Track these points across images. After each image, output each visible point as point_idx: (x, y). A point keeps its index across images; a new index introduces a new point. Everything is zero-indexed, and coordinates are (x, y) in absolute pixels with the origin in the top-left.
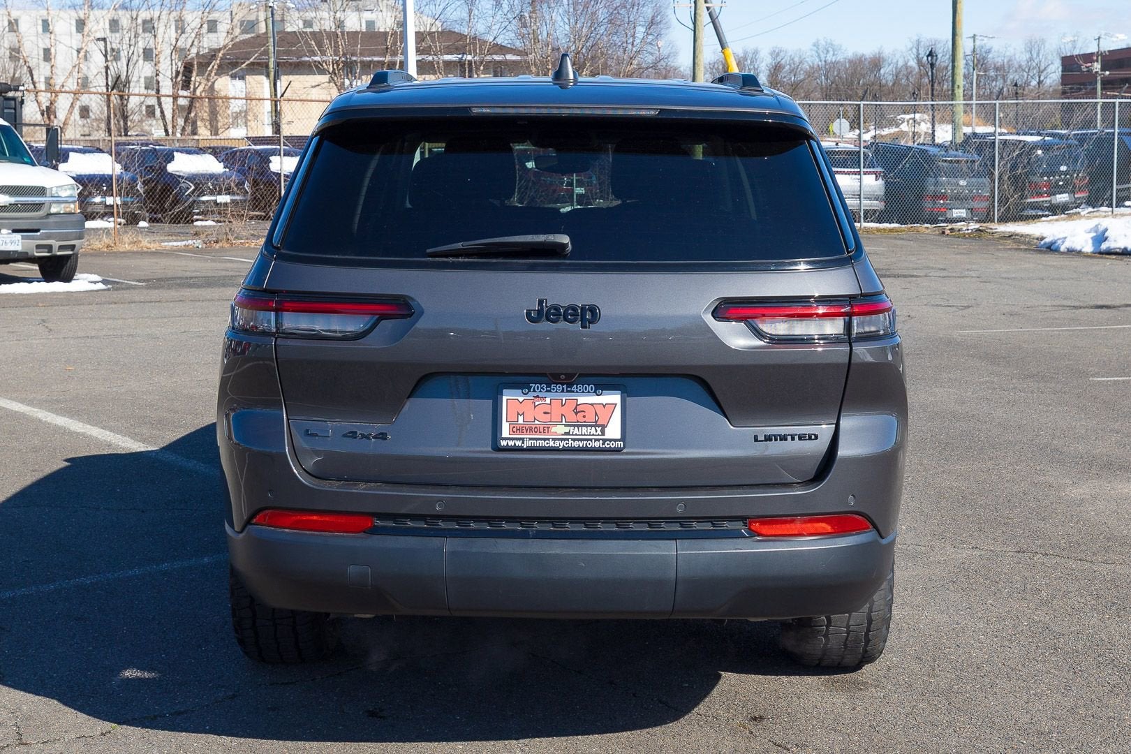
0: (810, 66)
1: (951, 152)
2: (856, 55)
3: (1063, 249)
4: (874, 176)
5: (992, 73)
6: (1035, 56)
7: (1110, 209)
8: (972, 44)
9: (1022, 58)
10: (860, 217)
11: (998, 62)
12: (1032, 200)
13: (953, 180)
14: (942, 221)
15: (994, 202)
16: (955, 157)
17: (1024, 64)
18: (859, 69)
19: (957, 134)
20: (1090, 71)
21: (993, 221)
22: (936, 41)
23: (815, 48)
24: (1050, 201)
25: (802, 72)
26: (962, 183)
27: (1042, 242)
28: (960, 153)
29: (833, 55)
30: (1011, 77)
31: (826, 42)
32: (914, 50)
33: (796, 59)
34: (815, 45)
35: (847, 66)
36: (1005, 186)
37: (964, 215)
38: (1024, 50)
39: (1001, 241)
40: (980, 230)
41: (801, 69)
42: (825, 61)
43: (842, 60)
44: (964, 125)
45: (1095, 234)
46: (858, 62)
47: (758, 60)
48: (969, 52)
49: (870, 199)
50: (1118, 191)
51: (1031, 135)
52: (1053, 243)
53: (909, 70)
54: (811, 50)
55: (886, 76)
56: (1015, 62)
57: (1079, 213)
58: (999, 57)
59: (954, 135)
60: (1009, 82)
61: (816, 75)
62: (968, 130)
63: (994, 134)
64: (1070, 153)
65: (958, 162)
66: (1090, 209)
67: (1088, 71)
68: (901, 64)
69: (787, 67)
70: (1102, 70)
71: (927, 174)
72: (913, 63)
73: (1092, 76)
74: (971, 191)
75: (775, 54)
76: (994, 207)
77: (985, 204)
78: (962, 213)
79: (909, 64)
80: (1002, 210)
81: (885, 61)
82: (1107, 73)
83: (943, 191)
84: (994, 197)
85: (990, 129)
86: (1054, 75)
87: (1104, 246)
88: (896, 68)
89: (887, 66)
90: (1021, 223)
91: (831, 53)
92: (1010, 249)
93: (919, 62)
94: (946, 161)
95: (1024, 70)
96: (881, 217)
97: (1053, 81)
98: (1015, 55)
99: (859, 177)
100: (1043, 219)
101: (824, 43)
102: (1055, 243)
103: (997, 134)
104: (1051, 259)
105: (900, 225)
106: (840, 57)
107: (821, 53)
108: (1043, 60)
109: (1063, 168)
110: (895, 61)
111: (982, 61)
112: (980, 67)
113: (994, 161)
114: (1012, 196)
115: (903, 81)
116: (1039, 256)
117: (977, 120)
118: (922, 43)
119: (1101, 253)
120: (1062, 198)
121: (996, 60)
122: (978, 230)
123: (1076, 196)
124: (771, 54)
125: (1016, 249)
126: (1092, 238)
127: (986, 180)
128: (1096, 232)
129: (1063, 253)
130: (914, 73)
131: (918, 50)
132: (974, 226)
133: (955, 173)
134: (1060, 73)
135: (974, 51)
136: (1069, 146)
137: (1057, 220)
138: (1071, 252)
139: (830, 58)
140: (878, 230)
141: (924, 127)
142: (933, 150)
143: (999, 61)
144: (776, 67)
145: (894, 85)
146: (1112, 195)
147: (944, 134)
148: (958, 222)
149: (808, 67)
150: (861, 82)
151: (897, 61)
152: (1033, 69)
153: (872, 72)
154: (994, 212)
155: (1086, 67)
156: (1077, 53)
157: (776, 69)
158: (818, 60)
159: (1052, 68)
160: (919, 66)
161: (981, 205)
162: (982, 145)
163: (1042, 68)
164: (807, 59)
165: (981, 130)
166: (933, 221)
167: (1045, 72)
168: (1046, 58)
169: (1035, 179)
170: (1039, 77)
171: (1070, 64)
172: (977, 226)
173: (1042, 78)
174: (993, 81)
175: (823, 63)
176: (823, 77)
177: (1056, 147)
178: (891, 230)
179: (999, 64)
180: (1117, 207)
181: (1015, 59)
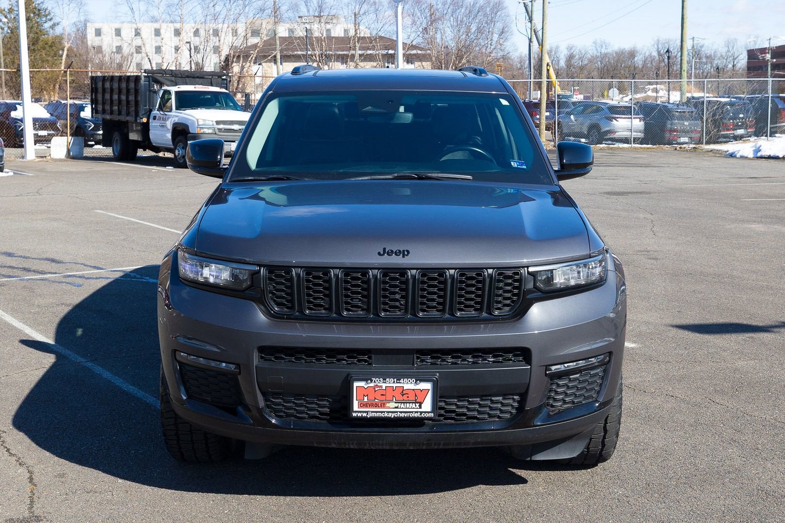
0: (591, 56)
1: (680, 107)
2: (620, 49)
3: (738, 156)
4: (639, 120)
5: (704, 60)
6: (731, 49)
7: (766, 138)
8: (692, 43)
9: (723, 50)
10: (631, 141)
11: (707, 53)
12: (724, 133)
13: (682, 122)
14: (675, 144)
15: (703, 133)
16: (683, 109)
17: (724, 54)
18: (622, 57)
19: (683, 98)
20: (764, 59)
21: (703, 144)
22: (669, 40)
23: (594, 45)
24: (733, 134)
25: (586, 59)
26: (686, 123)
27: (728, 153)
28: (685, 107)
29: (606, 49)
30: (716, 62)
31: (601, 41)
32: (656, 46)
33: (583, 52)
34: (594, 43)
35: (614, 55)
36: (709, 125)
37: (687, 141)
38: (724, 46)
39: (707, 153)
40: (695, 148)
41: (586, 58)
42: (601, 53)
43: (610, 52)
44: (687, 92)
45: (755, 148)
46: (621, 53)
47: (559, 52)
48: (690, 48)
49: (637, 132)
50: (771, 128)
51: (724, 97)
52: (733, 153)
53: (653, 58)
54: (592, 46)
55: (638, 61)
56: (719, 53)
57: (749, 140)
58: (708, 50)
59: (682, 98)
60: (714, 65)
61: (595, 61)
62: (689, 95)
63: (703, 97)
64: (745, 107)
65: (684, 112)
66: (756, 138)
67: (763, 59)
68: (647, 54)
69: (577, 57)
70: (771, 59)
71: (668, 119)
72: (655, 54)
73: (766, 62)
74: (691, 128)
75: (570, 48)
76: (703, 136)
77: (698, 135)
78: (686, 140)
79: (652, 54)
80: (708, 138)
81: (638, 52)
82: (775, 60)
83: (676, 128)
84: (703, 131)
85: (701, 94)
86: (743, 61)
87: (759, 154)
88: (645, 57)
89: (639, 55)
90: (717, 145)
91: (604, 47)
92: (711, 156)
93: (659, 52)
94: (677, 111)
95: (724, 58)
96: (642, 141)
97: (742, 65)
98: (718, 48)
99: (631, 120)
100: (730, 143)
101: (600, 42)
102: (734, 153)
103: (705, 97)
104: (732, 160)
105: (652, 146)
106: (609, 50)
107: (598, 48)
108: (736, 52)
109: (741, 116)
110: (643, 52)
111: (698, 52)
112: (696, 56)
113: (703, 111)
114: (713, 131)
115: (649, 65)
116: (725, 159)
117: (695, 89)
118: (660, 42)
119: (757, 158)
120: (740, 132)
121: (707, 52)
122: (694, 148)
123: (748, 131)
124: (567, 49)
125: (714, 156)
126: (753, 150)
127: (699, 122)
128: (756, 147)
129: (738, 158)
130: (656, 60)
131: (658, 46)
132: (692, 146)
133: (682, 118)
134: (747, 60)
135: (693, 47)
136: (745, 104)
137: (737, 143)
138: (742, 157)
139: (603, 51)
140: (641, 148)
141: (663, 93)
142: (670, 106)
143: (709, 52)
144: (570, 56)
145: (643, 67)
146: (767, 130)
147: (675, 97)
148: (683, 144)
149: (590, 56)
150: (623, 65)
151: (645, 53)
152: (730, 57)
153: (629, 59)
154: (703, 139)
155: (762, 57)
156: (757, 48)
157: (570, 58)
158: (596, 52)
159: (741, 57)
160: (659, 56)
161: (696, 136)
162: (697, 104)
163: (735, 57)
164: (589, 52)
165: (696, 95)
166: (670, 143)
167: (737, 59)
168: (738, 51)
169: (725, 121)
170: (734, 62)
171: (752, 54)
172: (694, 146)
173: (735, 63)
174: (705, 64)
175: (599, 54)
176: (599, 63)
177: (737, 104)
178: (648, 148)
179: (708, 54)
180: (770, 137)
181: (719, 51)
